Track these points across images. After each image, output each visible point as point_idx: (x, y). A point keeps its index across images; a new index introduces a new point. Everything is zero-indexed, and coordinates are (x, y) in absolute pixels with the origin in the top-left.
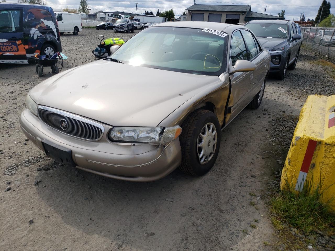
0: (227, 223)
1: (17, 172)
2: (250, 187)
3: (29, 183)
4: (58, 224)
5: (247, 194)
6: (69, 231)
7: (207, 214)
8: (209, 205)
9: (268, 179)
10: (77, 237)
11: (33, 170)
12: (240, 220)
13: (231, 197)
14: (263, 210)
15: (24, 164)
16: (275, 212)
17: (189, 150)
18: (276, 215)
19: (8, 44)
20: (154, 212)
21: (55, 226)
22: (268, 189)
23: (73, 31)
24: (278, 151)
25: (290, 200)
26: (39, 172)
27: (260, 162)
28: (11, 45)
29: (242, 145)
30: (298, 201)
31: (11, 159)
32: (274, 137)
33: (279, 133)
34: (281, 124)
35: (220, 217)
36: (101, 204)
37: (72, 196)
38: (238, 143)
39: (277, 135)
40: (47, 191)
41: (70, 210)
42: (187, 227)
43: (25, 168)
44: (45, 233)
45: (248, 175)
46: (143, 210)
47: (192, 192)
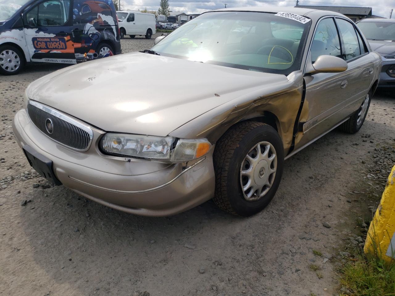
0: (265, 292)
1: (9, 187)
2: (318, 242)
3: (16, 202)
4: (26, 261)
5: (309, 252)
6: (35, 273)
7: (239, 274)
8: (246, 261)
9: (349, 232)
10: (41, 283)
11: (29, 186)
12: (286, 291)
13: (283, 253)
14: (329, 279)
15: (22, 178)
16: (348, 287)
17: (226, 178)
18: (348, 291)
19: (56, 40)
20: (160, 262)
21: (21, 264)
22: (345, 248)
23: (146, 34)
24: (374, 194)
25: (375, 270)
26: (35, 189)
27: (341, 206)
28: (59, 42)
29: (321, 179)
30: (389, 274)
31: (10, 170)
32: (372, 174)
33: (382, 169)
34: (387, 156)
35: (258, 282)
36: (93, 240)
37: (61, 225)
38: (316, 177)
39: (378, 171)
40: (33, 215)
41: (49, 244)
42: (201, 290)
43: (21, 183)
44: (3, 271)
45: (319, 223)
46: (147, 256)
47: (227, 239)
